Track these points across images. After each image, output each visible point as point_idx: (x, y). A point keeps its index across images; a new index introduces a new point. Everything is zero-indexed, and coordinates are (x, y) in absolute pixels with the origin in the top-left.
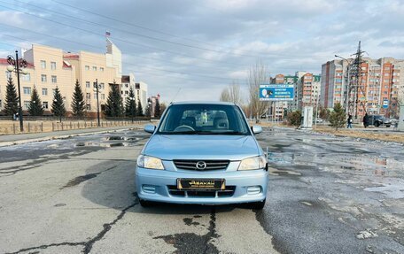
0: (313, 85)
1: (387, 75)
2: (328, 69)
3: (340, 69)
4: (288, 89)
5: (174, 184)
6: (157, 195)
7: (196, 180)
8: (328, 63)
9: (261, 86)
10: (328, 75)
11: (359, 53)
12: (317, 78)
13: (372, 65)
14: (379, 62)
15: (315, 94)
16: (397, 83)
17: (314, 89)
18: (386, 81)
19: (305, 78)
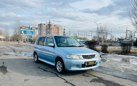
0: (35, 31)
1: (57, 30)
2: (40, 26)
3: (44, 26)
4: (31, 32)
5: (84, 63)
6: (77, 68)
7: (90, 62)
8: (40, 24)
9: (21, 30)
10: (40, 28)
11: (50, 22)
12: (37, 29)
13: (53, 27)
14: (55, 26)
15: (36, 34)
16: (60, 31)
17: (36, 32)
18: (57, 32)
19: (33, 28)
